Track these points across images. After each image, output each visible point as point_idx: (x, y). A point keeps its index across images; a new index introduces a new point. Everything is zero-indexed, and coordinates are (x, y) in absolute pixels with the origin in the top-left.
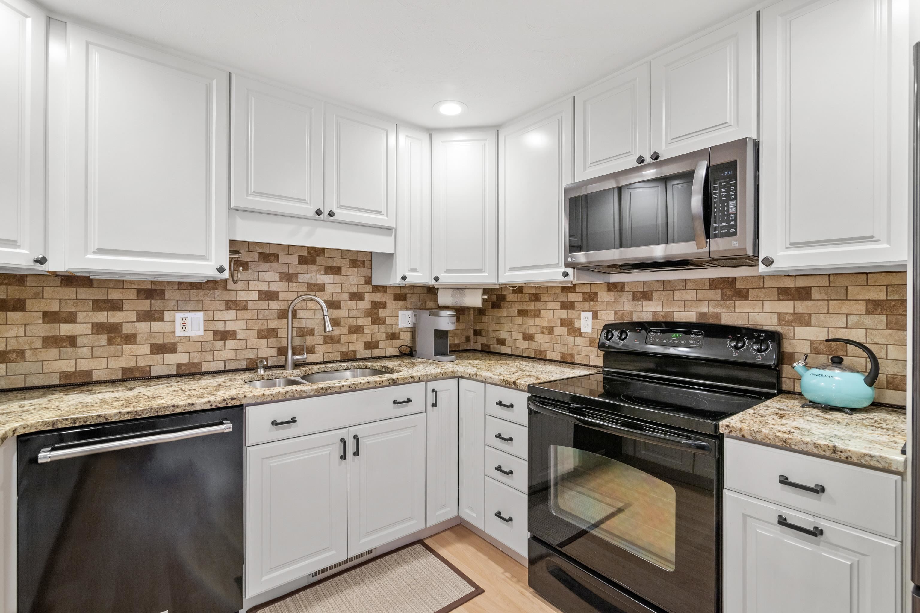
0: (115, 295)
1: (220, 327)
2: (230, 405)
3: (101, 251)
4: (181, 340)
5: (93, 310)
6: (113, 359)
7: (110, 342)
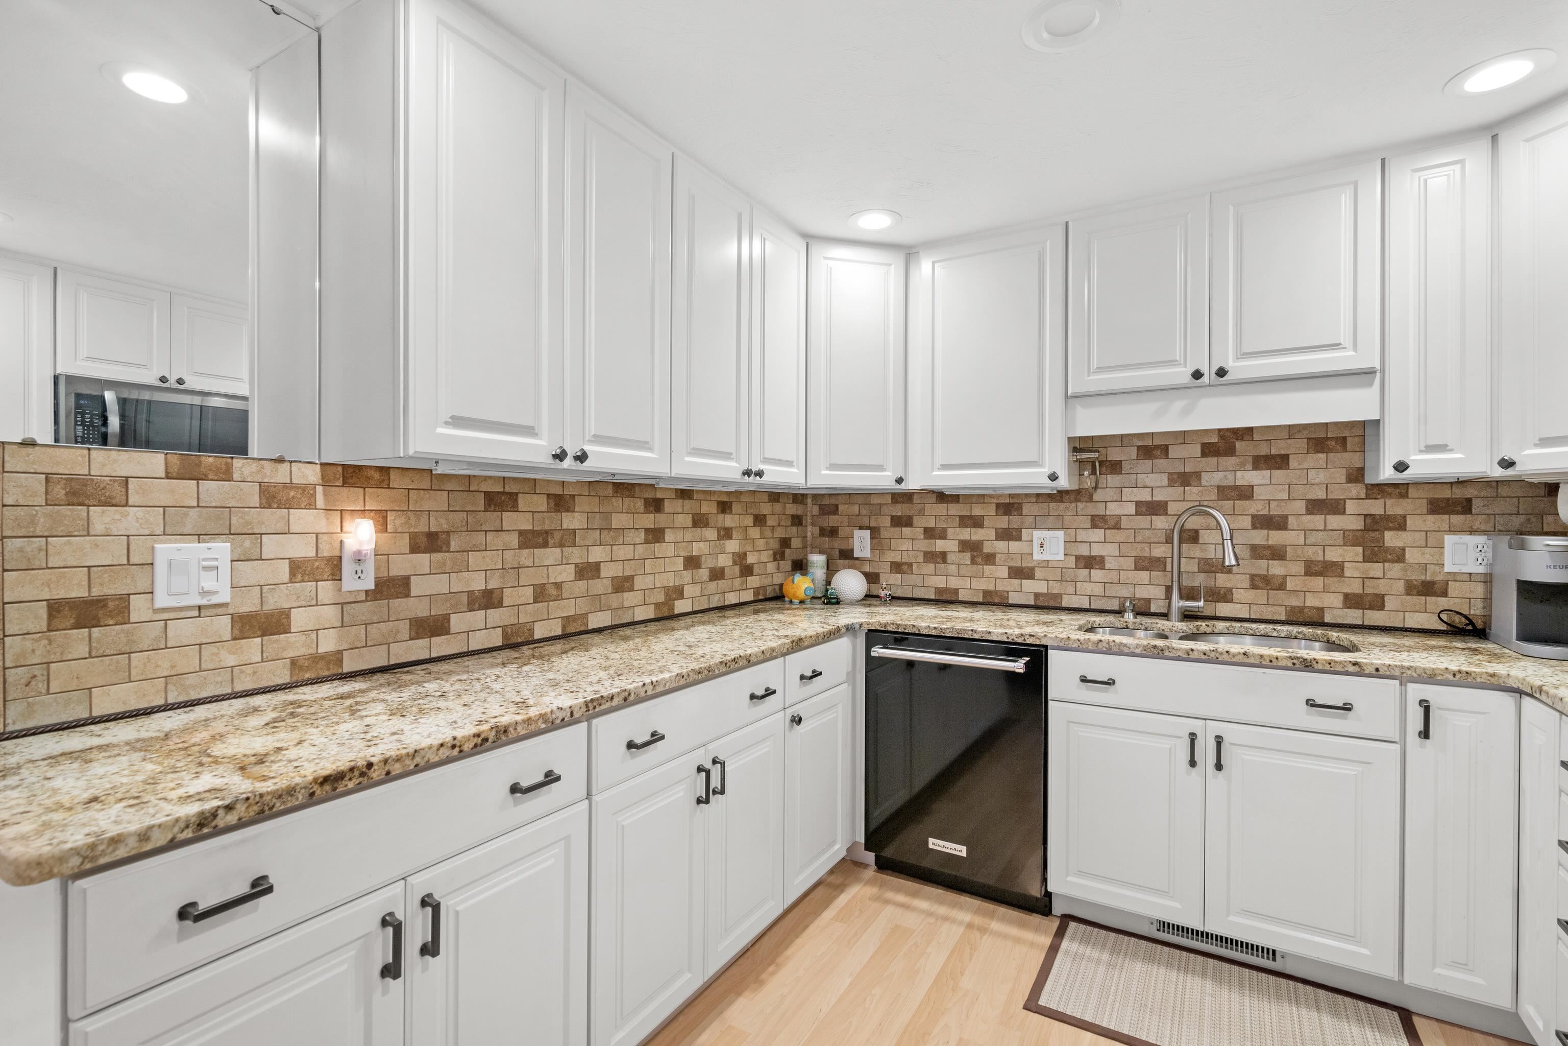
0: (977, 511)
1: (1084, 550)
2: (1028, 642)
3: (944, 467)
4: (1039, 564)
5: (959, 527)
6: (975, 579)
7: (973, 562)
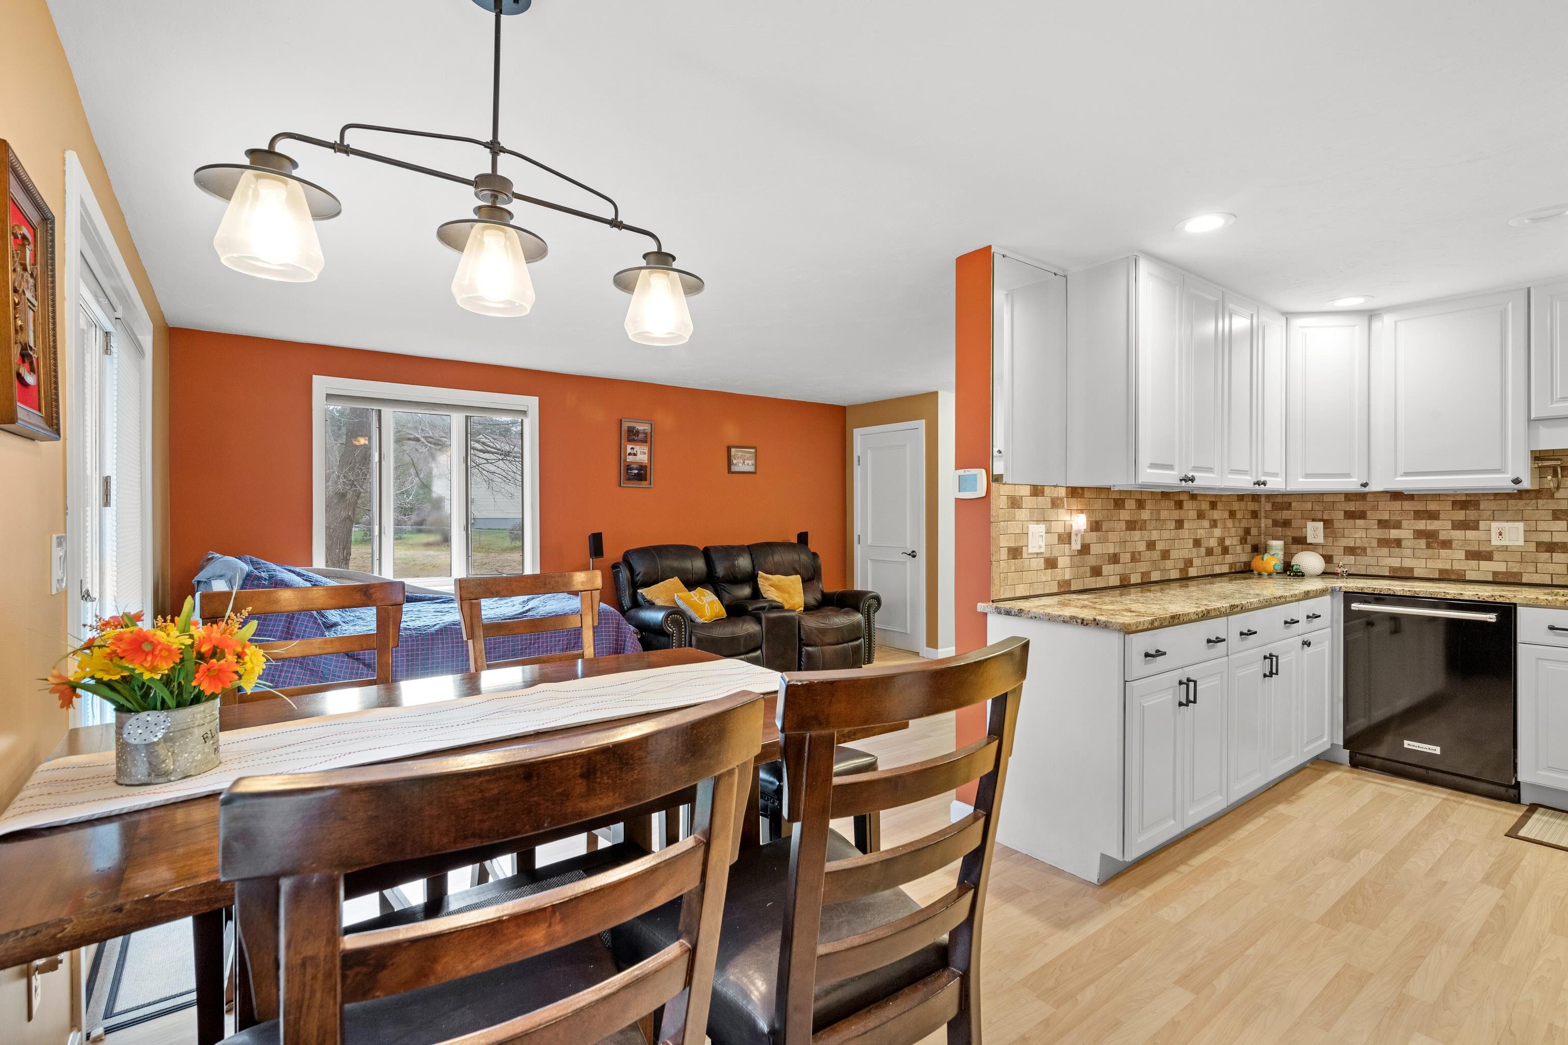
0: (1432, 506)
1: (1546, 538)
2: (1498, 601)
3: (1407, 474)
4: (1497, 548)
5: (1414, 519)
6: (1431, 560)
7: (1429, 546)
